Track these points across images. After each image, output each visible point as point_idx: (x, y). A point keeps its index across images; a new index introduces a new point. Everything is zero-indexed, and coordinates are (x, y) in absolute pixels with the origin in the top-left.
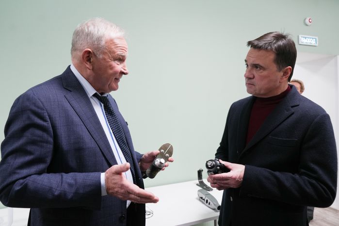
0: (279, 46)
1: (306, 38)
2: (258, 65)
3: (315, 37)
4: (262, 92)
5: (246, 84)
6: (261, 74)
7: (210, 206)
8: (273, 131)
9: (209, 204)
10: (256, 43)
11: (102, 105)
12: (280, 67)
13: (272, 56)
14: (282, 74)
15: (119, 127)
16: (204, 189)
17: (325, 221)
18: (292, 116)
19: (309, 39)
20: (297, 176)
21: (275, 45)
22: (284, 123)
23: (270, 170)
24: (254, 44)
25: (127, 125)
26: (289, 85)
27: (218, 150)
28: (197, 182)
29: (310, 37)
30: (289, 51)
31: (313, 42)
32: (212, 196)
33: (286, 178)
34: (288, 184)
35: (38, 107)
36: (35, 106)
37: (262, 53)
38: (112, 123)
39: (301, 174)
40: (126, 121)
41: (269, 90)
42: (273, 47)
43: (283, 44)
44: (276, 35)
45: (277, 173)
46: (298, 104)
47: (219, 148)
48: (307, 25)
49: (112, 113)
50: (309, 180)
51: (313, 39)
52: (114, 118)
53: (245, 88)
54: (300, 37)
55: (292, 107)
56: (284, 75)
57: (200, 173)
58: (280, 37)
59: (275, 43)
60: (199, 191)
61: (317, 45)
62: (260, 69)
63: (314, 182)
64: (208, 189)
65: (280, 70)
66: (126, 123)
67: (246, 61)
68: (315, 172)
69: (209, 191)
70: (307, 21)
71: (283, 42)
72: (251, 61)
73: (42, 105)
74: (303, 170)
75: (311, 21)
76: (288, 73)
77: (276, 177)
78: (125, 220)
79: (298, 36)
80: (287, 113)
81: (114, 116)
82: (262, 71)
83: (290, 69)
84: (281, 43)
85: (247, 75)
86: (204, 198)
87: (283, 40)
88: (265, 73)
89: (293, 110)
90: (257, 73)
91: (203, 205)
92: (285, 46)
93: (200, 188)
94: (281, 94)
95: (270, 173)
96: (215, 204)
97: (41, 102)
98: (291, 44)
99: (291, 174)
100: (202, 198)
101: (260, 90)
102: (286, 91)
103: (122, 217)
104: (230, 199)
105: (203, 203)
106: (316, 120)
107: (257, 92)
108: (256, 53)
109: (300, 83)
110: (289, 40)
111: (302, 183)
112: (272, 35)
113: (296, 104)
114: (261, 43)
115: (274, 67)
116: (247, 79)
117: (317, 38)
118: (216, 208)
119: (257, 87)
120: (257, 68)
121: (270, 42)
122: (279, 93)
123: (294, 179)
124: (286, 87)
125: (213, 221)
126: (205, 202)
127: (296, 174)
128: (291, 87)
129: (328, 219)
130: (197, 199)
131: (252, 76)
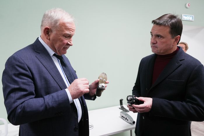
0: (173, 23)
1: (186, 16)
2: (159, 35)
3: (192, 16)
4: (162, 52)
5: (151, 47)
6: (161, 41)
7: (128, 121)
8: (169, 76)
9: (128, 120)
10: (158, 21)
11: (59, 60)
12: (173, 36)
13: (168, 30)
14: (174, 40)
15: (70, 74)
16: (124, 111)
17: (198, 129)
18: (181, 66)
19: (188, 17)
20: (184, 103)
21: (170, 22)
22: (176, 71)
23: (167, 100)
24: (156, 22)
25: (76, 72)
26: (177, 46)
27: (134, 88)
28: (120, 106)
29: (189, 15)
30: (179, 25)
31: (191, 19)
32: (129, 115)
33: (177, 104)
34: (179, 108)
35: (21, 63)
36: (19, 62)
37: (162, 27)
38: (66, 72)
39: (187, 102)
40: (75, 70)
41: (166, 50)
42: (169, 24)
43: (175, 21)
44: (170, 16)
45: (172, 102)
46: (184, 59)
47: (134, 86)
48: (187, 8)
49: (65, 65)
50: (193, 105)
51: (191, 16)
52: (67, 68)
53: (151, 49)
54: (183, 16)
55: (180, 61)
56: (175, 41)
57: (121, 101)
58: (172, 17)
59: (170, 21)
60: (121, 112)
61: (193, 20)
62: (161, 38)
63: (195, 106)
64: (126, 111)
65: (173, 38)
66: (75, 71)
67: (151, 33)
68: (195, 100)
69: (127, 112)
70: (187, 5)
71: (175, 20)
72: (155, 33)
73: (23, 62)
74: (188, 100)
75: (189, 5)
76: (178, 40)
77: (171, 104)
78: (78, 130)
79: (181, 15)
80: (177, 65)
81: (67, 67)
82: (162, 39)
83: (179, 37)
84: (173, 21)
85: (152, 41)
86: (124, 116)
87: (174, 19)
88: (164, 40)
89: (181, 63)
90: (158, 40)
91: (124, 121)
92: (176, 23)
93: (122, 111)
94: (173, 52)
95: (168, 102)
96: (131, 120)
97: (23, 60)
98: (179, 21)
99: (181, 102)
100: (123, 117)
101: (161, 50)
102: (176, 50)
103: (76, 128)
104: (143, 118)
105: (124, 120)
106: (195, 69)
107: (159, 51)
108: (158, 27)
109: (185, 44)
110: (178, 19)
111: (188, 108)
112: (168, 16)
113: (182, 59)
114: (161, 22)
115: (170, 36)
116: (152, 44)
117: (193, 16)
118: (132, 123)
119: (159, 49)
120: (159, 37)
121: (167, 21)
122: (172, 52)
123: (183, 106)
124: (176, 48)
125: (130, 131)
126: (125, 119)
127: (183, 102)
128: (179, 48)
129: (199, 128)
130: (120, 117)
131: (155, 42)
